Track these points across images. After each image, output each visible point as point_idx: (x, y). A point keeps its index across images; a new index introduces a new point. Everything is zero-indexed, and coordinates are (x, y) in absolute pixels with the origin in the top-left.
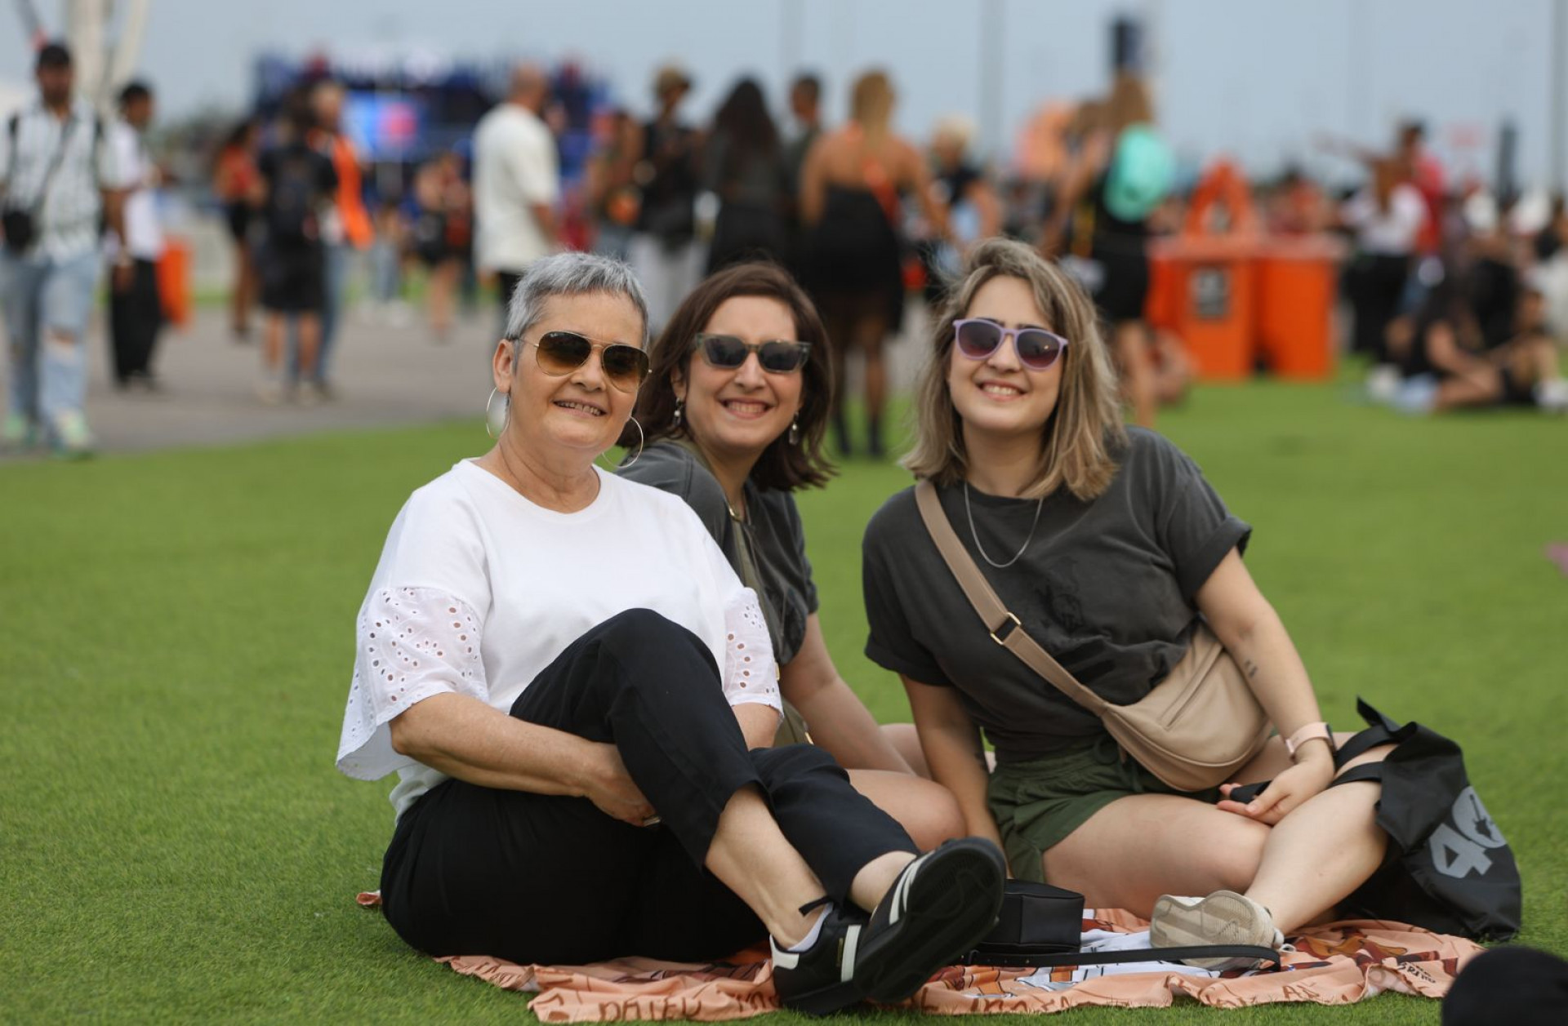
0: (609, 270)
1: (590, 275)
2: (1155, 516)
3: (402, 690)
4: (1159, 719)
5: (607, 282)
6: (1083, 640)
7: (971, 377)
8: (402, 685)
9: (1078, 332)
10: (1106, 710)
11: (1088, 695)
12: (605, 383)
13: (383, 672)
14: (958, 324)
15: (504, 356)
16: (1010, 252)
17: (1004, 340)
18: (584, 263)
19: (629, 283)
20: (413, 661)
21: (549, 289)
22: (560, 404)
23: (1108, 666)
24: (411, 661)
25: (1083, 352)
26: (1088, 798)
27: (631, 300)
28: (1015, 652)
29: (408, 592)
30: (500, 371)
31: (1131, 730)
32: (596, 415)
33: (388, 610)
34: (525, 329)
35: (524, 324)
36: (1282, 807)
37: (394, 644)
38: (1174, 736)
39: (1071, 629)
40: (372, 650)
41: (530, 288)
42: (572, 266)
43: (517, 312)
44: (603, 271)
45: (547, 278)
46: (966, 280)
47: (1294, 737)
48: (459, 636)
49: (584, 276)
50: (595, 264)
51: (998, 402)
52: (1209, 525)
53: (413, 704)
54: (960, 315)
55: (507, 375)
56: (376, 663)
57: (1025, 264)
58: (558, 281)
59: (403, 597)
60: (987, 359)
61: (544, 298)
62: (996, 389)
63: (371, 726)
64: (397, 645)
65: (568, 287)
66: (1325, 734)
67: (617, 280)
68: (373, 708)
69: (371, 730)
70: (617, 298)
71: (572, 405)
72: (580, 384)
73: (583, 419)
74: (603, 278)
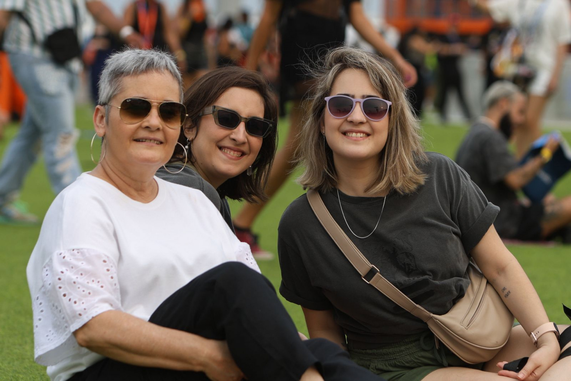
0: (156, 58)
1: (146, 62)
2: (451, 204)
3: (85, 309)
4: (461, 322)
5: (156, 65)
6: (416, 279)
7: (339, 129)
8: (84, 306)
9: (396, 97)
10: (431, 318)
11: (421, 310)
12: (162, 125)
13: (70, 300)
14: (327, 99)
15: (99, 115)
16: (352, 54)
17: (356, 105)
18: (141, 55)
19: (169, 65)
20: (88, 291)
21: (122, 73)
22: (138, 140)
23: (430, 293)
24: (87, 292)
25: (400, 108)
26: (415, 371)
27: (171, 74)
28: (376, 287)
29: (75, 252)
30: (98, 124)
31: (445, 329)
32: (158, 144)
33: (66, 264)
34: (110, 98)
35: (110, 94)
36: (537, 373)
37: (74, 283)
38: (472, 332)
39: (408, 272)
40: (60, 288)
41: (110, 74)
42: (134, 58)
43: (105, 88)
44: (153, 59)
45: (120, 67)
46: (329, 73)
47: (536, 331)
48: (110, 276)
49: (142, 63)
50: (148, 55)
51: (356, 141)
52: (479, 209)
53: (93, 318)
54: (327, 94)
55: (103, 126)
56: (65, 295)
57: (362, 61)
58: (127, 68)
59: (73, 255)
60: (347, 117)
61: (120, 79)
62: (354, 135)
63: (67, 332)
64: (77, 283)
65: (133, 71)
66: (554, 329)
67: (161, 64)
68: (67, 322)
69: (67, 335)
70: (163, 74)
71: (144, 140)
72: (147, 127)
73: (151, 148)
74: (153, 63)
